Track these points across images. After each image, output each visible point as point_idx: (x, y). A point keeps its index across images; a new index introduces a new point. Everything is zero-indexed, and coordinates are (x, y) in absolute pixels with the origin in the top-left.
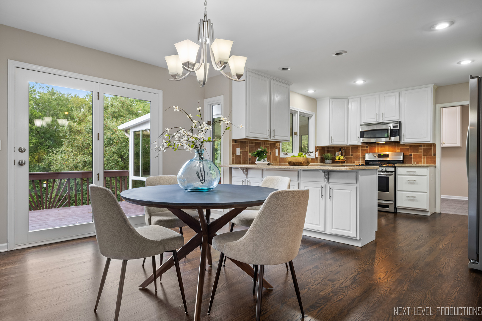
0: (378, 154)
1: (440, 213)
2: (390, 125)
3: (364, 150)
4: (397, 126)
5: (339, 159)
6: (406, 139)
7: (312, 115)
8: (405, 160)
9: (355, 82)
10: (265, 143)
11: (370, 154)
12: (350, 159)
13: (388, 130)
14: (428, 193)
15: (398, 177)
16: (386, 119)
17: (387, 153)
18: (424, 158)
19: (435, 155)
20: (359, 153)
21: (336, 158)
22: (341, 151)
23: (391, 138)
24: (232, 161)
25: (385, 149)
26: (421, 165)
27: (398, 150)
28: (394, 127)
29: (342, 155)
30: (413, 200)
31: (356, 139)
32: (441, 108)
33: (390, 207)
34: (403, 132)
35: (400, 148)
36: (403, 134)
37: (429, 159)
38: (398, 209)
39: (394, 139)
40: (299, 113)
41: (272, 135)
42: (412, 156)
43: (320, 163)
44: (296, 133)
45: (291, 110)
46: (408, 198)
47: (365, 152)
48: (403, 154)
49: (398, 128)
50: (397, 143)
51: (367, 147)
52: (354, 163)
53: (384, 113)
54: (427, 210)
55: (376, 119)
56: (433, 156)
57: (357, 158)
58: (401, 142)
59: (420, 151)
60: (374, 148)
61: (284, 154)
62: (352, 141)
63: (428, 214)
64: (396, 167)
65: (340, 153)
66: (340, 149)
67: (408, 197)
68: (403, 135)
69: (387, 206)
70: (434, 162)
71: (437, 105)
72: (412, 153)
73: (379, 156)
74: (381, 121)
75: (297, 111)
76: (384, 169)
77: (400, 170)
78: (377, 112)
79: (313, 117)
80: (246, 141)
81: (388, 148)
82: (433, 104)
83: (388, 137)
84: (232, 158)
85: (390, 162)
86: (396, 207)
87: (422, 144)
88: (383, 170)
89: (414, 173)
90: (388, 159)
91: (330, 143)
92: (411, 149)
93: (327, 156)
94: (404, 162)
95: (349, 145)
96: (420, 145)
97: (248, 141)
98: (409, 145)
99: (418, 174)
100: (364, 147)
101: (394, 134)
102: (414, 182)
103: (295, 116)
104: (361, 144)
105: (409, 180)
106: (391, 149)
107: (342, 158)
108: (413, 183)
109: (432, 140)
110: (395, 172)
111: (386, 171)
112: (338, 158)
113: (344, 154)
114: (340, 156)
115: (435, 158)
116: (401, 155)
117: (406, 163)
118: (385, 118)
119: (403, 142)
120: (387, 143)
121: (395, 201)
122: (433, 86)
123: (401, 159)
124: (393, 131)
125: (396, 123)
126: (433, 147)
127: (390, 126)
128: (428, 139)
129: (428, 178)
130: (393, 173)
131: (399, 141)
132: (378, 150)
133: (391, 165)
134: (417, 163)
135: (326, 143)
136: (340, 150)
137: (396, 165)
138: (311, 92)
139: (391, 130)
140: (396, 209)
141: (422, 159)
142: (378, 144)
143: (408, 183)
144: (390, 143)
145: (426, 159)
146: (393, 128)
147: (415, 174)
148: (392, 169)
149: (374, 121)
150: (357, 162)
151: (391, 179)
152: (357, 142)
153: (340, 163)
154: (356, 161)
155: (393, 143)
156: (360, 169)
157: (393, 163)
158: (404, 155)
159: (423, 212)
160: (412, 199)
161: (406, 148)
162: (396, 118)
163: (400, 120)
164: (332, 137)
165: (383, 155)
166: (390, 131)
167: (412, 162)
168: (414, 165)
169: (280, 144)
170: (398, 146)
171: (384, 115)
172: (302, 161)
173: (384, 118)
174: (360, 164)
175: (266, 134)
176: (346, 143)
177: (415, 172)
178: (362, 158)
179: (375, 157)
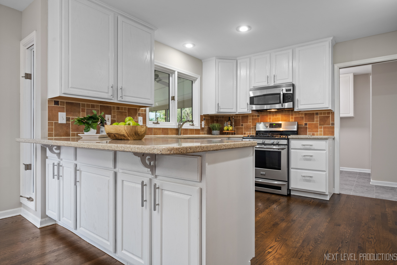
0: (270, 124)
1: (340, 194)
2: (283, 88)
3: (255, 119)
4: (291, 89)
5: (228, 130)
6: (301, 105)
7: (197, 78)
8: (299, 130)
9: (237, 29)
10: (118, 108)
11: (261, 124)
12: (240, 130)
13: (280, 94)
14: (327, 172)
15: (292, 151)
16: (278, 82)
17: (280, 122)
18: (321, 128)
19: (333, 124)
20: (250, 123)
21: (224, 129)
22: (231, 121)
23: (284, 104)
24: (47, 132)
25: (278, 118)
26: (317, 136)
27: (292, 119)
28: (287, 90)
29: (231, 125)
30: (309, 181)
31: (245, 106)
32: (340, 68)
33: (282, 188)
34: (297, 97)
35: (294, 116)
36: (297, 99)
37: (327, 130)
38: (291, 191)
39: (288, 105)
40: (176, 73)
41: (119, 95)
42: (308, 126)
43: (207, 134)
44: (173, 98)
45: (155, 65)
46: (304, 178)
47: (256, 121)
48: (298, 123)
49: (291, 92)
50: (291, 110)
51: (258, 116)
52: (245, 134)
53: (275, 76)
54: (326, 194)
55: (267, 82)
56: (331, 126)
57: (248, 128)
58: (295, 110)
59: (317, 120)
60: (265, 117)
61: (153, 123)
62: (241, 109)
63: (327, 198)
64: (289, 139)
65: (229, 123)
66: (229, 118)
67: (304, 176)
68: (298, 101)
69: (279, 188)
70: (333, 133)
71: (334, 65)
72: (308, 123)
73: (271, 125)
74: (272, 84)
75: (174, 71)
76: (276, 141)
77: (294, 143)
78: (268, 74)
79: (197, 80)
80: (81, 103)
81: (280, 117)
82: (331, 64)
83: (280, 103)
84: (48, 127)
85: (283, 133)
86: (290, 189)
87: (319, 112)
88: (274, 143)
89: (311, 147)
90: (281, 129)
91: (217, 111)
92: (306, 118)
93: (214, 127)
94: (299, 133)
95: (238, 113)
96: (316, 113)
97: (86, 103)
98: (304, 113)
99: (316, 148)
100: (255, 116)
101: (287, 100)
102: (311, 158)
103: (172, 77)
104: (251, 113)
105: (304, 156)
106: (284, 118)
107: (231, 128)
108: (310, 160)
109: (330, 106)
110: (288, 145)
111: (278, 144)
112: (226, 129)
113: (233, 123)
114: (229, 126)
115: (333, 128)
116: (295, 125)
117: (300, 135)
118: (277, 80)
119: (297, 108)
120: (280, 111)
121: (288, 181)
122: (332, 40)
123: (295, 130)
124: (286, 95)
125: (289, 85)
126: (330, 115)
127: (282, 90)
128: (326, 105)
129: (328, 153)
130: (286, 147)
131: (292, 107)
132: (270, 119)
133: (284, 137)
134: (313, 135)
135: (212, 111)
136: (229, 120)
137: (289, 137)
138: (189, 46)
139: (284, 94)
140: (289, 191)
141: (319, 130)
142: (270, 112)
143: (304, 159)
144: (283, 111)
145: (323, 129)
146: (286, 92)
147: (312, 149)
148: (285, 142)
149: (265, 84)
150: (247, 133)
151: (284, 154)
152: (247, 109)
153: (230, 134)
154: (247, 131)
155: (286, 110)
156: (205, 149)
157: (286, 133)
158: (298, 125)
159: (322, 196)
160: (308, 179)
161: (300, 117)
162: (290, 80)
163: (294, 83)
164: (218, 104)
165: (275, 124)
166: (282, 96)
167: (308, 133)
168: (310, 137)
169: (145, 111)
170: (292, 115)
171: (275, 77)
172: (125, 132)
173: (275, 81)
174: (248, 136)
175: (108, 93)
176: (235, 111)
177: (311, 145)
178: (253, 128)
179: (267, 127)
